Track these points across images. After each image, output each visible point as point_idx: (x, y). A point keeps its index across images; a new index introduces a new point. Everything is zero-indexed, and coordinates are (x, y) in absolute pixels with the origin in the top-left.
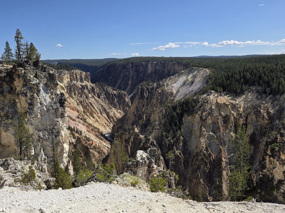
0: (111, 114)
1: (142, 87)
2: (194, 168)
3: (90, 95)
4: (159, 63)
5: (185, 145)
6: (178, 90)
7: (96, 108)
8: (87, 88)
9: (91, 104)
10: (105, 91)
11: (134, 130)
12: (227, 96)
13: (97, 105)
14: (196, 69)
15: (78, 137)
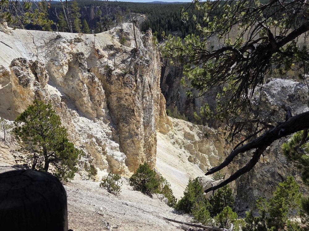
14: (134, 14)
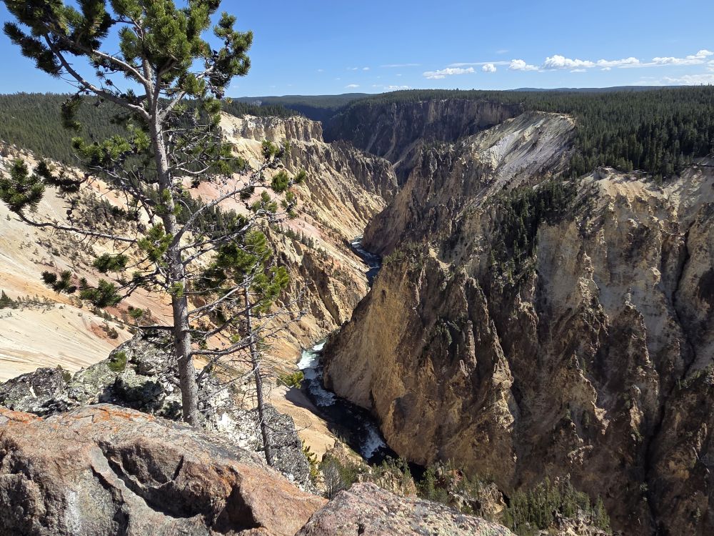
0: (362, 203)
1: (425, 153)
2: (561, 343)
3: (322, 166)
4: (452, 103)
5: (540, 289)
6: (503, 159)
7: (333, 190)
8: (317, 152)
9: (325, 183)
10: (349, 158)
11: (428, 252)
12: (642, 180)
13: (336, 184)
14: (543, 114)
15: (306, 252)
